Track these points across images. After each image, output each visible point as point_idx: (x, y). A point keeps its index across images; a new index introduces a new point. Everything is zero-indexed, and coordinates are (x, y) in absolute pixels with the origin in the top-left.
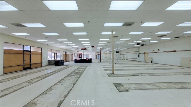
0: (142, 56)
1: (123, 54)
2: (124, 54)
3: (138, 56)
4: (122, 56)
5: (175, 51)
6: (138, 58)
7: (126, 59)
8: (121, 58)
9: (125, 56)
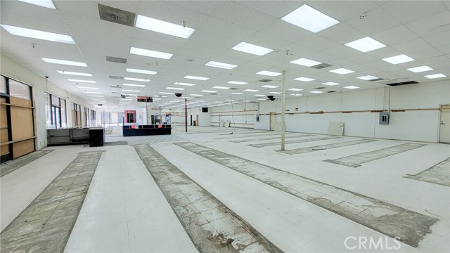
0: (265, 120)
1: (218, 114)
2: (223, 114)
3: (258, 119)
4: (216, 119)
5: (322, 113)
6: (256, 123)
7: (227, 125)
8: (212, 124)
9: (225, 119)
